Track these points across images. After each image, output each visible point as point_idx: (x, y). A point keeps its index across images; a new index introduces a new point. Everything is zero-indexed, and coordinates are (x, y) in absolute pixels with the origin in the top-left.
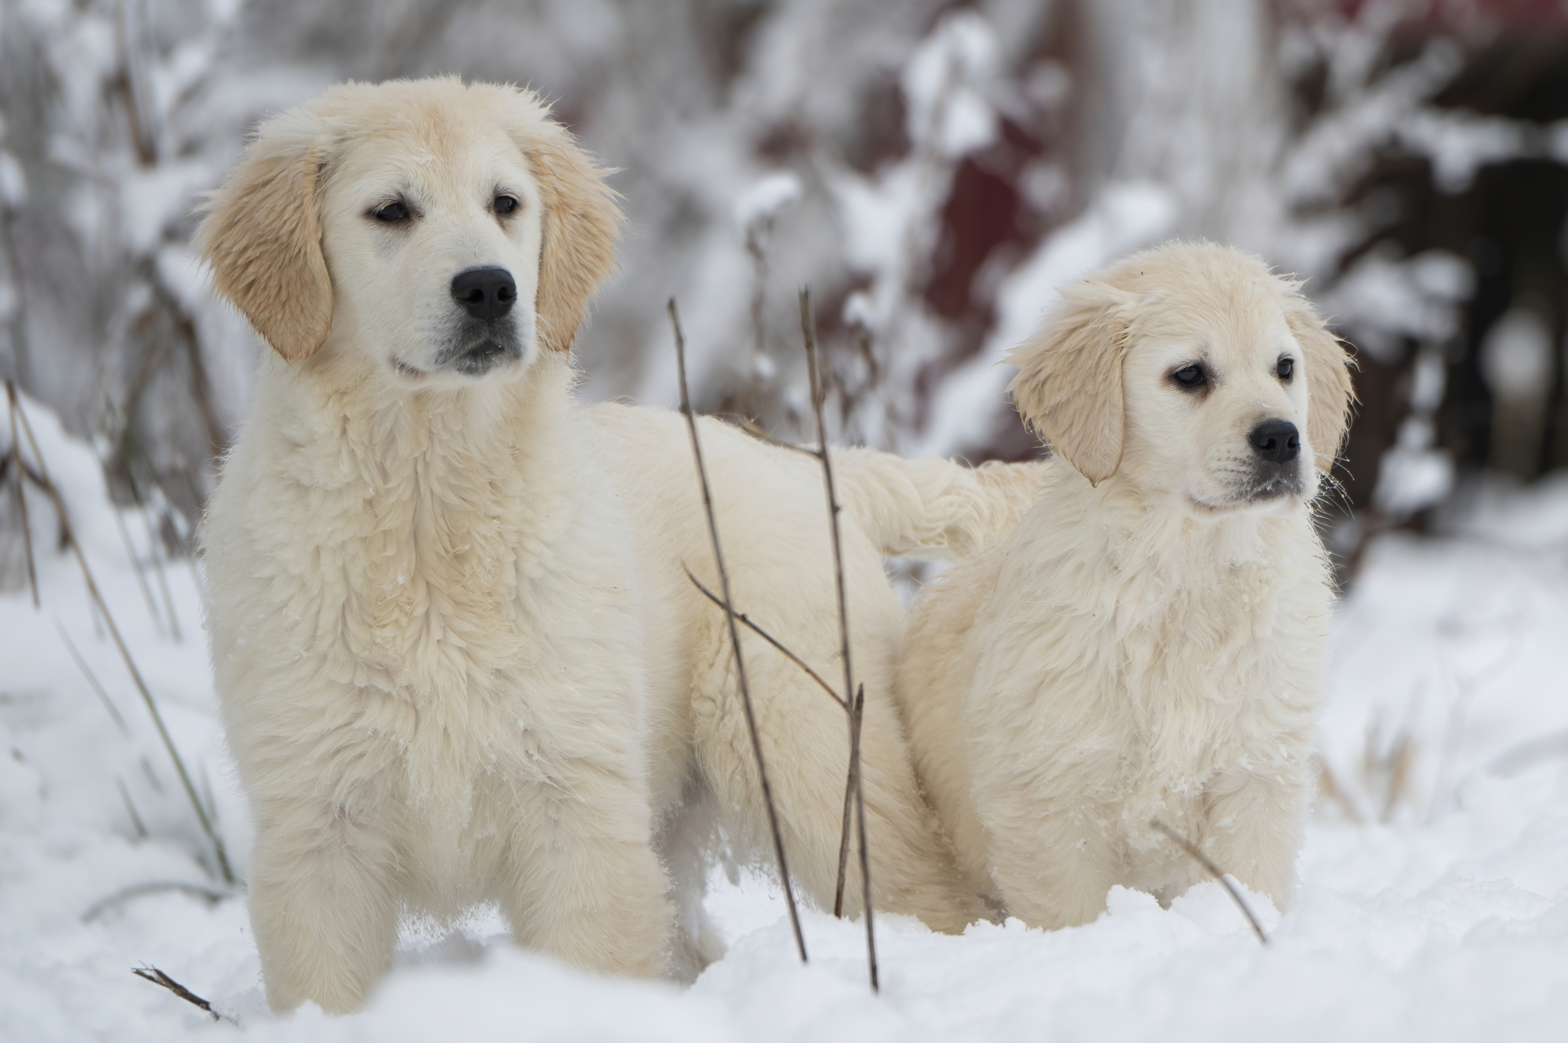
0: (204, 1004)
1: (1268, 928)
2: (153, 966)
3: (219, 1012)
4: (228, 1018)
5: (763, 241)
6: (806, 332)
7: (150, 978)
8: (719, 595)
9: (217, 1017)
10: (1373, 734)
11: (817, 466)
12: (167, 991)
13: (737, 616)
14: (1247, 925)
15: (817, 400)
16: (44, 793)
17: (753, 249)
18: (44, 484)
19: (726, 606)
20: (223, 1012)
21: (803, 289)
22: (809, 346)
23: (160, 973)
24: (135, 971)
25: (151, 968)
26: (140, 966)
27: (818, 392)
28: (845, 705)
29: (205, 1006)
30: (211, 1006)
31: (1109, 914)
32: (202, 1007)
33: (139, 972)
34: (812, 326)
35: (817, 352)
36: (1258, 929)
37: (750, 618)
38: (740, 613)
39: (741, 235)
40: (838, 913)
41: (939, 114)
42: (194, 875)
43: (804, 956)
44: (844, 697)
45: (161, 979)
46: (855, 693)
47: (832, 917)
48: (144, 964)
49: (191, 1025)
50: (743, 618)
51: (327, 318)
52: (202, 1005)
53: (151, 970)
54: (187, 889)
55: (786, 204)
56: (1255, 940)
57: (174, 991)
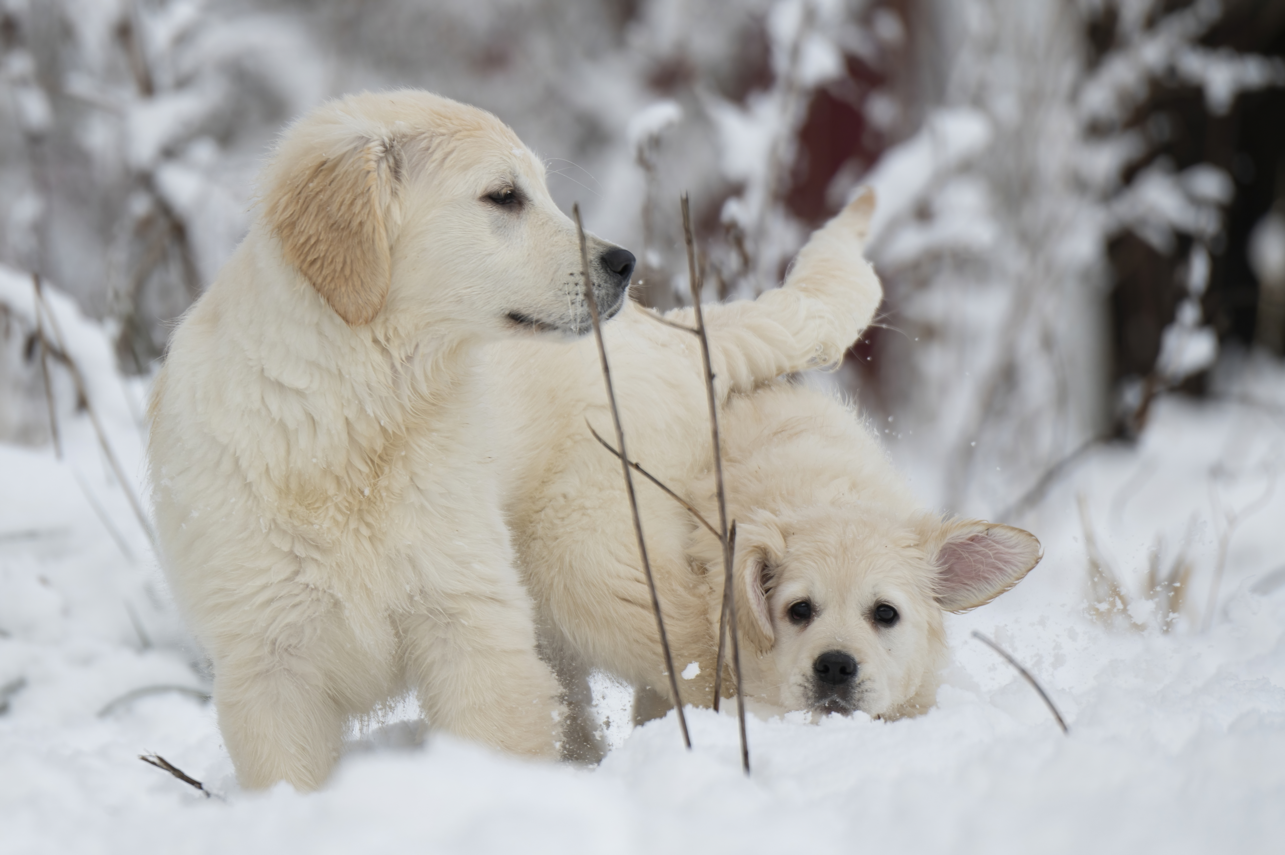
0: (197, 785)
1: (1069, 719)
2: (155, 753)
3: (210, 791)
4: (218, 796)
5: (652, 157)
6: (687, 231)
7: (154, 763)
8: (616, 447)
9: (208, 795)
10: (1155, 560)
11: (696, 341)
12: (167, 774)
13: (632, 464)
14: (1051, 717)
15: (696, 287)
16: (66, 612)
17: (643, 162)
18: (63, 357)
19: (622, 456)
20: (214, 791)
21: (684, 196)
22: (689, 242)
23: (161, 759)
24: (140, 757)
25: (153, 755)
26: (145, 754)
27: (697, 281)
28: (720, 537)
29: (198, 785)
30: (204, 786)
31: (938, 708)
32: (196, 787)
33: (144, 759)
34: (692, 227)
35: (696, 248)
36: (1060, 720)
37: (642, 466)
38: (634, 461)
39: (633, 152)
40: (716, 708)
41: (796, 53)
42: (188, 678)
43: (689, 743)
44: (720, 531)
45: (161, 764)
46: (729, 526)
47: (711, 711)
48: (148, 751)
49: (187, 800)
50: (637, 466)
51: (383, 292)
52: (195, 785)
53: (153, 757)
54: (184, 691)
55: (670, 125)
56: (1058, 729)
57: (174, 774)
